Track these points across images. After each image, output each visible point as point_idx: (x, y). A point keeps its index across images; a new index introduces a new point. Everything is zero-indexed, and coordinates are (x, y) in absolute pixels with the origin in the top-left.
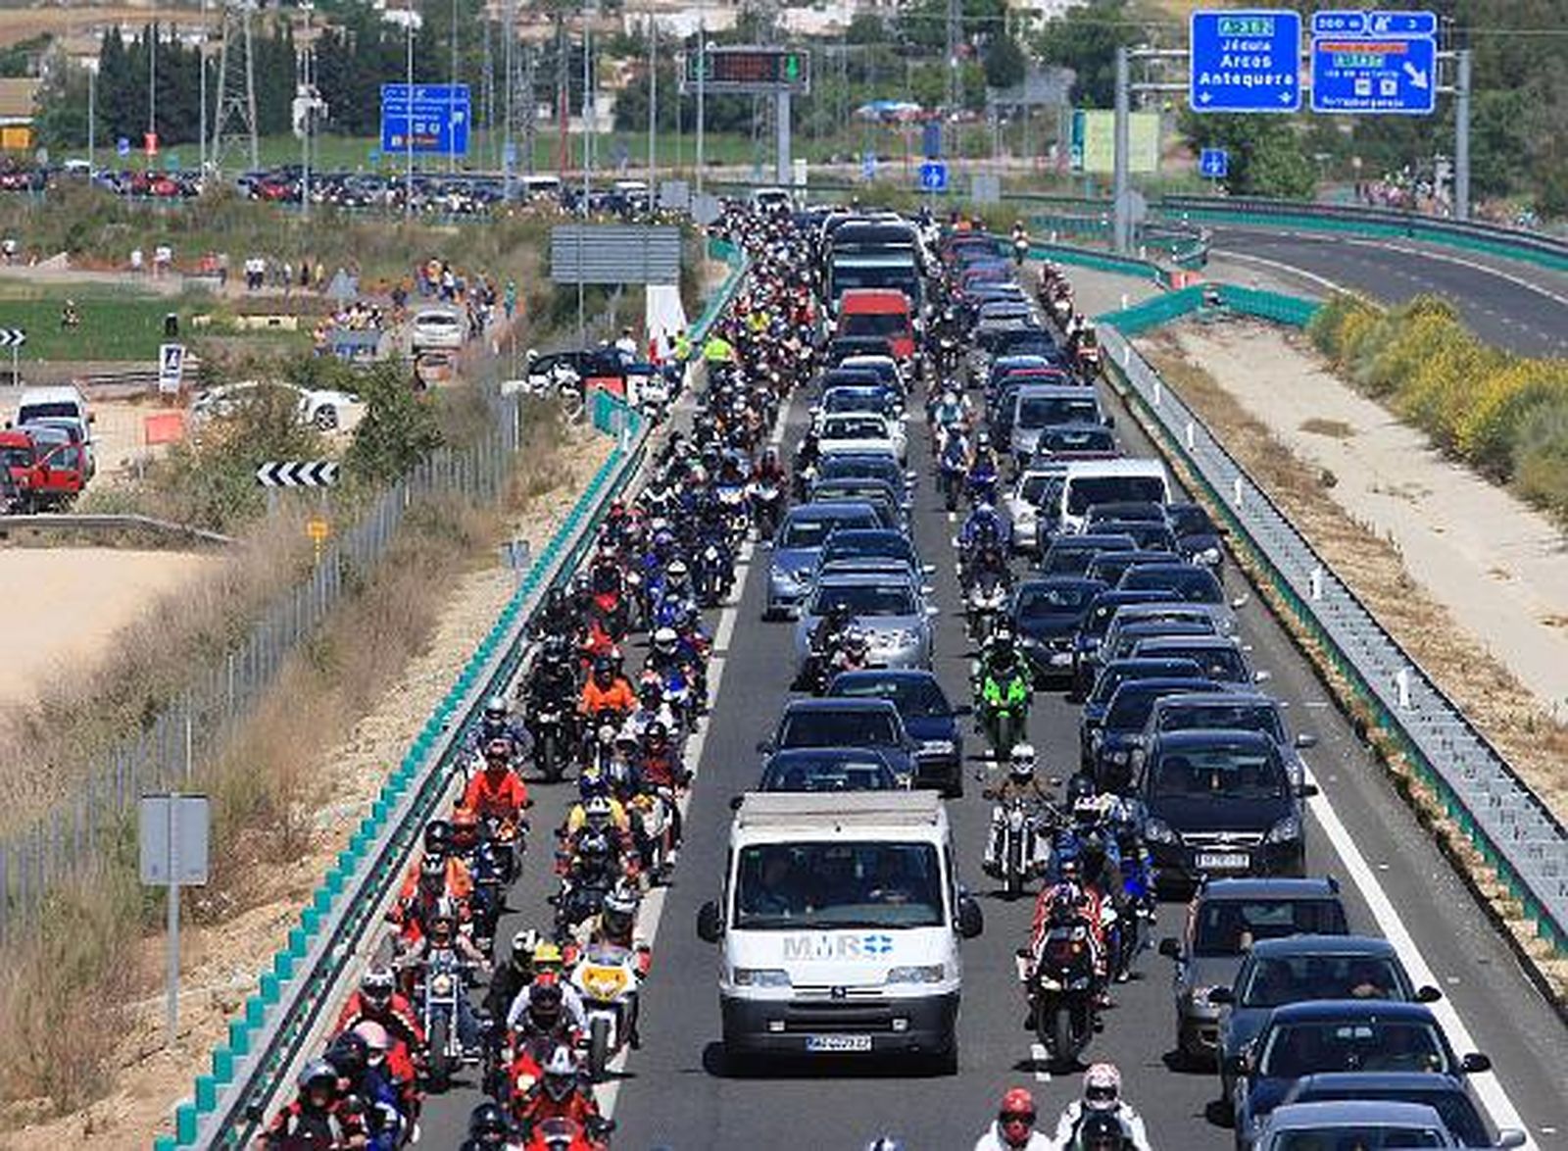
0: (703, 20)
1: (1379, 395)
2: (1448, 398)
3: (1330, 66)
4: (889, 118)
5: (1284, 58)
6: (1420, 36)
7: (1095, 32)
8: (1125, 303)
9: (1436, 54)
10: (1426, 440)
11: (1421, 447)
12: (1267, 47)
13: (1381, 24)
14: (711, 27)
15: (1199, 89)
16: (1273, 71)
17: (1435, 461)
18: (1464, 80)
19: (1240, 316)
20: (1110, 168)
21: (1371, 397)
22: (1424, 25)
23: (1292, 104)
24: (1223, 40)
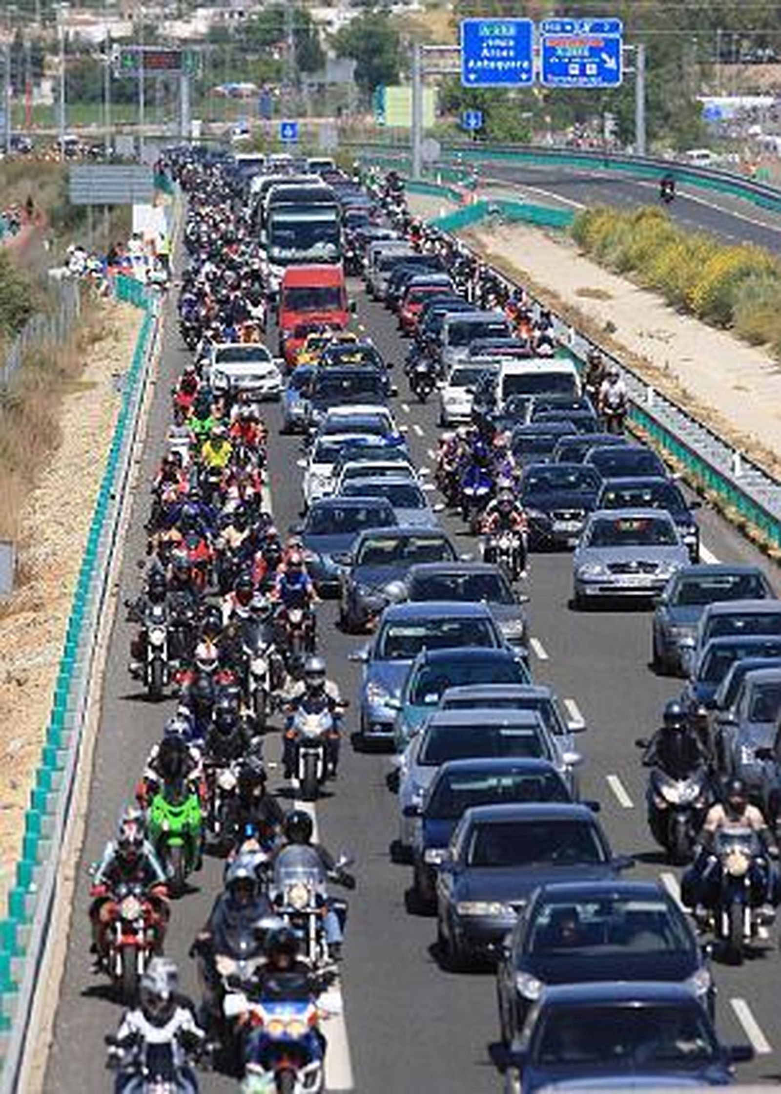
0: (109, 32)
1: (622, 272)
2: (683, 273)
3: (553, 55)
4: (236, 94)
5: (523, 50)
6: (612, 36)
7: (370, 35)
8: (443, 214)
9: (622, 47)
10: (662, 300)
11: (660, 306)
12: (512, 43)
13: (587, 28)
14: (115, 34)
15: (468, 71)
16: (515, 59)
17: (671, 314)
18: (640, 63)
19: (512, 221)
20: (409, 124)
21: (615, 273)
22: (614, 28)
23: (528, 79)
24: (483, 39)
